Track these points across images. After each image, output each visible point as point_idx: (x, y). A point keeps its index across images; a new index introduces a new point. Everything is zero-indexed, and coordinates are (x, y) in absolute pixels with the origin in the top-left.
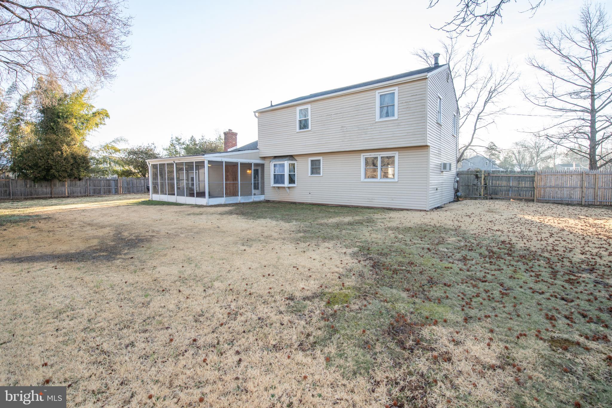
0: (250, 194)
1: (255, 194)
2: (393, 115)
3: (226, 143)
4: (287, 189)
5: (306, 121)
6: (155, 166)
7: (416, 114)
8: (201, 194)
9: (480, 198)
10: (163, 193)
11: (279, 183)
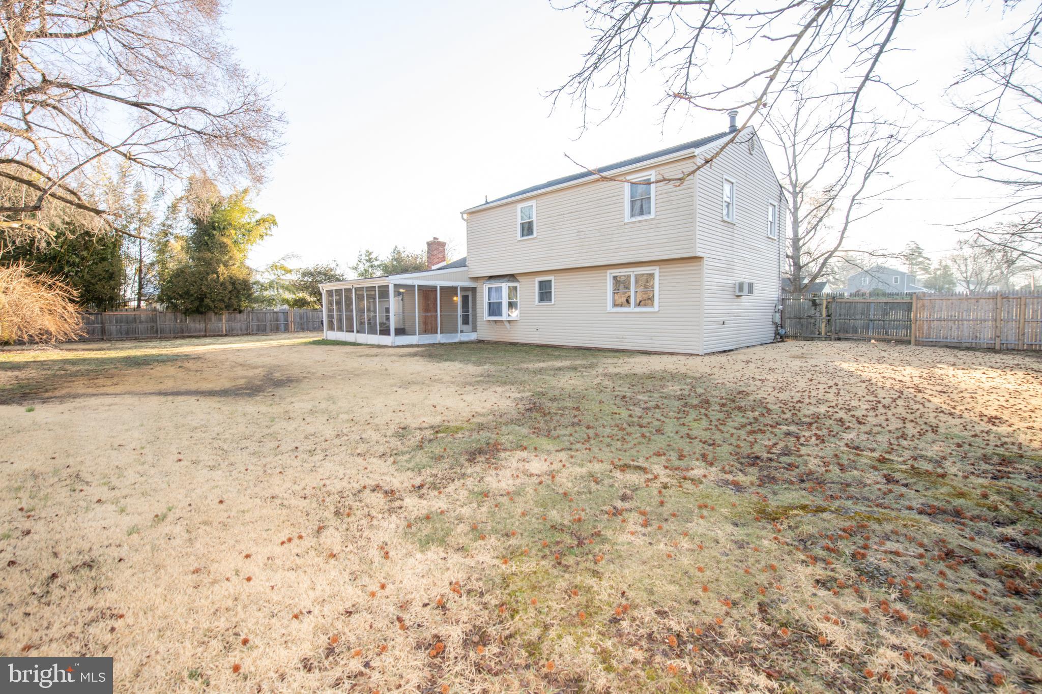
0: (455, 331)
1: (462, 332)
2: (649, 213)
3: (429, 258)
4: (507, 324)
5: (530, 224)
6: (330, 293)
7: (680, 210)
8: (385, 331)
9: (820, 339)
10: (340, 329)
11: (496, 315)
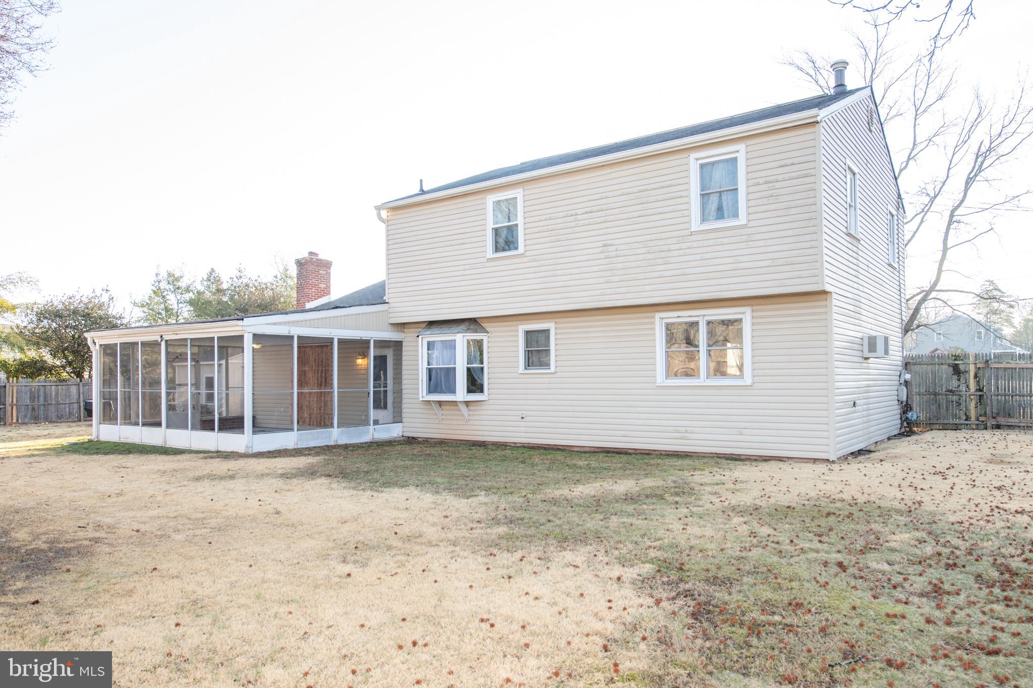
0: (366, 423)
1: (376, 422)
2: (736, 215)
3: (300, 288)
4: (463, 407)
5: (512, 230)
6: (109, 350)
7: (793, 211)
8: (233, 424)
9: (968, 427)
10: (128, 420)
11: (441, 392)
